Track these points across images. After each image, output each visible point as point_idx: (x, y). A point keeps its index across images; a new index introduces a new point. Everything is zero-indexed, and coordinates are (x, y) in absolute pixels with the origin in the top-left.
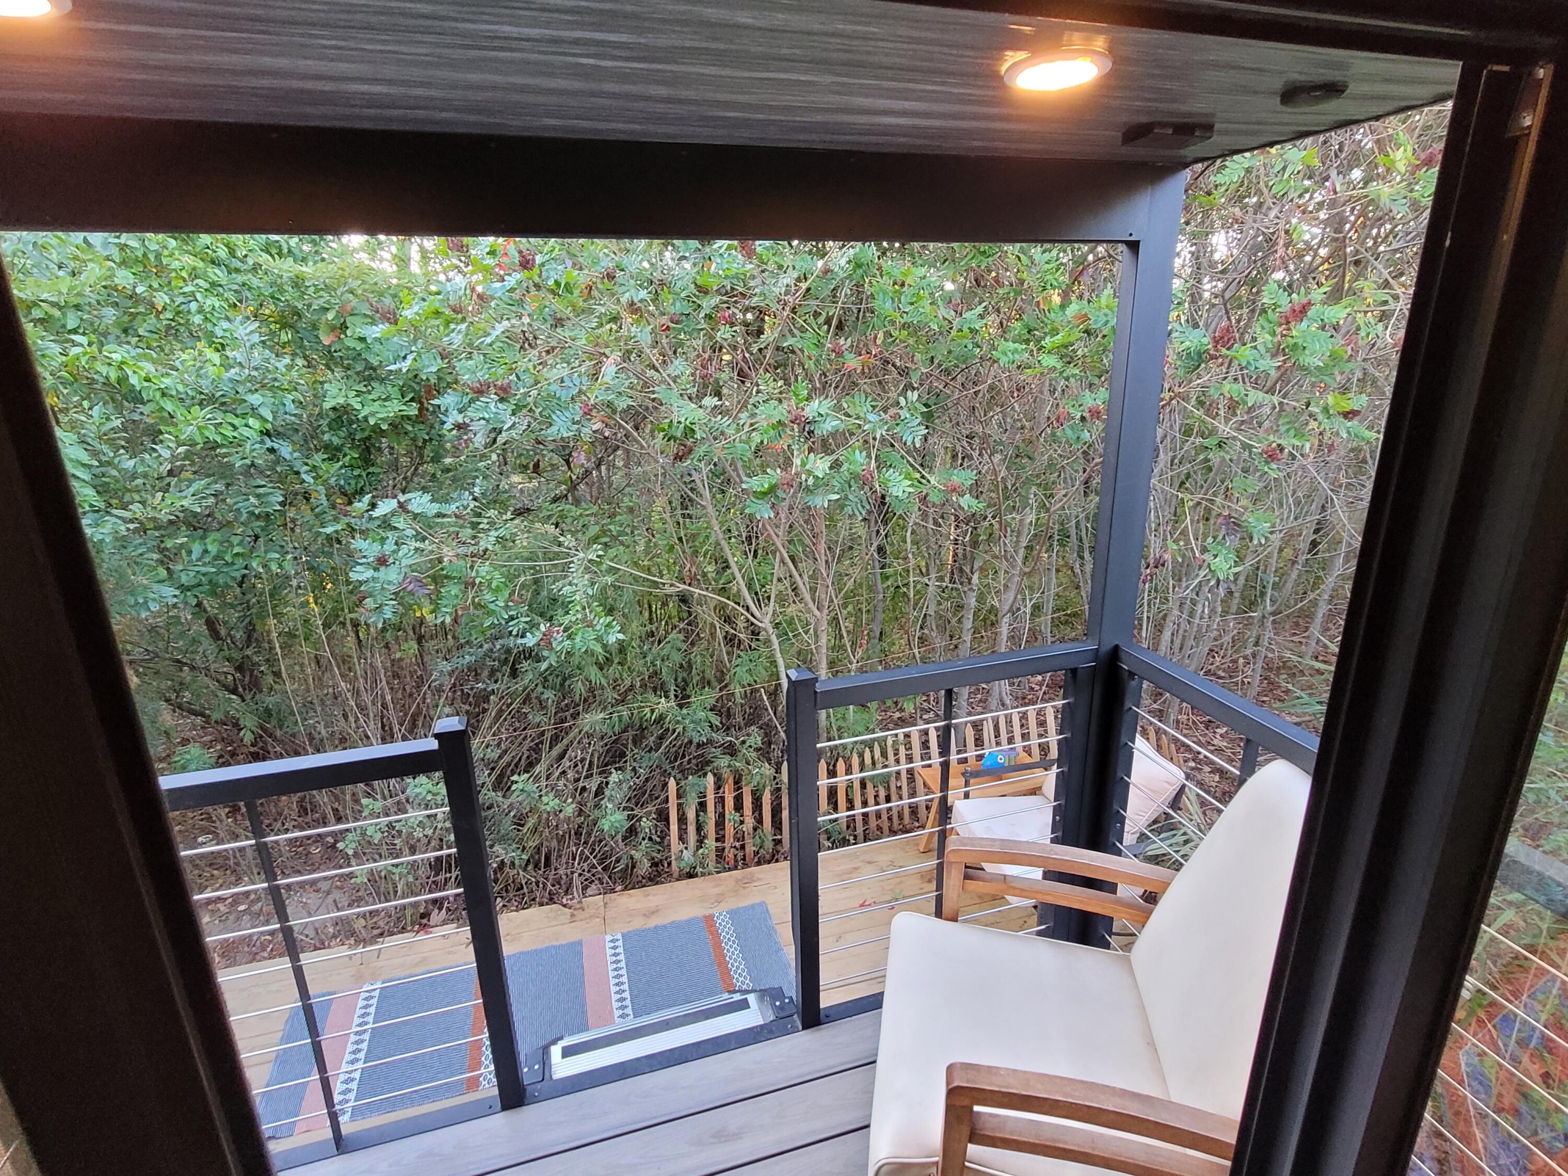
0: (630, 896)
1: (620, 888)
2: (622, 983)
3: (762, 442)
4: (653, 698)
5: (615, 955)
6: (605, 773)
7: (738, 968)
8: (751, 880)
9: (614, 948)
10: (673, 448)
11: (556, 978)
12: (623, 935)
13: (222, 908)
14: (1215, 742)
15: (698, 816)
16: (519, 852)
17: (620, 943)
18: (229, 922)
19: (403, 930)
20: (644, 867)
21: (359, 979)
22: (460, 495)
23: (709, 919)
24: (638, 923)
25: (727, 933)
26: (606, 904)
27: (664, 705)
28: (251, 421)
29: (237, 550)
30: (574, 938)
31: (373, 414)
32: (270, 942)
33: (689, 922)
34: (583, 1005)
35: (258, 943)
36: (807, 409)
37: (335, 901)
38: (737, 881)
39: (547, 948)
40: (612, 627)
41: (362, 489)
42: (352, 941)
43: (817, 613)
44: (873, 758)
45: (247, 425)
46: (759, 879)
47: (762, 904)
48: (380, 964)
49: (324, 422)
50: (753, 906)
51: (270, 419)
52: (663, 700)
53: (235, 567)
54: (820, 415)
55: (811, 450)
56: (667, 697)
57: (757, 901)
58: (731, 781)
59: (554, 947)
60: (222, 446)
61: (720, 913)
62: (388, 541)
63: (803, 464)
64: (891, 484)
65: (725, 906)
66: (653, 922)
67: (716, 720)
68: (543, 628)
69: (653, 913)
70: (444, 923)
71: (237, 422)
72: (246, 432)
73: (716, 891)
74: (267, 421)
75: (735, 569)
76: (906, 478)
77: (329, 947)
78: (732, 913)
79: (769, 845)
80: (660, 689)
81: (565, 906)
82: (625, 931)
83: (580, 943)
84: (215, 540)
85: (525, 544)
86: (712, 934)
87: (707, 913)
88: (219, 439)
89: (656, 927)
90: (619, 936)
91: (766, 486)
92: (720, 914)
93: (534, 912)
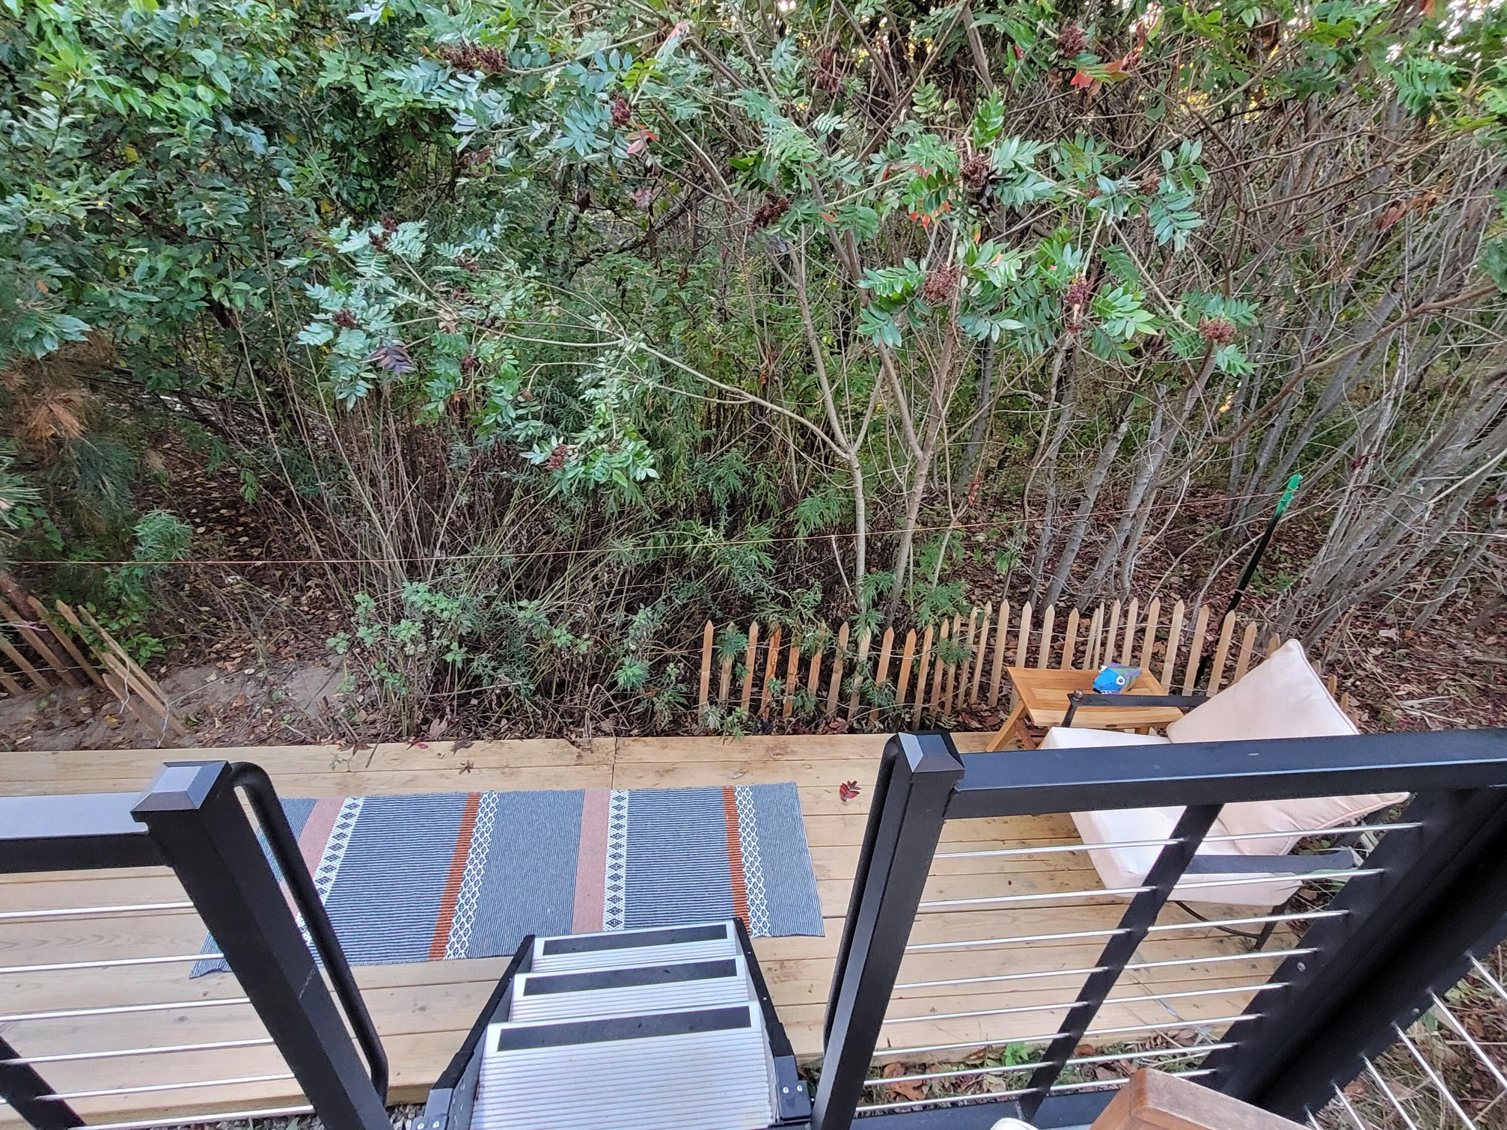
0: (647, 744)
1: (636, 731)
2: (620, 856)
3: (904, 208)
4: (697, 527)
5: (618, 817)
6: (631, 609)
7: (752, 864)
8: (784, 751)
9: (619, 808)
10: (758, 201)
11: (549, 833)
12: (631, 794)
13: (230, 668)
14: (1368, 666)
15: (734, 666)
16: (526, 680)
17: (625, 803)
18: (234, 685)
19: (398, 738)
20: (664, 718)
21: (344, 788)
22: (475, 232)
23: (729, 792)
24: (649, 782)
25: (747, 816)
26: (617, 749)
27: (711, 537)
28: (201, 90)
29: (195, 273)
30: (577, 786)
31: (379, 101)
32: (270, 716)
33: (705, 792)
34: (573, 875)
35: (258, 716)
36: (996, 155)
37: (325, 699)
38: (768, 749)
39: (545, 793)
40: (643, 458)
41: (373, 206)
42: (343, 742)
43: (919, 453)
44: (951, 629)
45: (195, 97)
46: (793, 752)
47: (792, 786)
48: (368, 775)
49: (324, 108)
50: (781, 786)
51: (229, 91)
52: (710, 531)
53: (192, 297)
54: (1018, 168)
55: (986, 234)
56: (715, 527)
57: (787, 780)
58: (779, 633)
59: (554, 793)
60: (152, 121)
61: (743, 787)
62: (354, 292)
63: (970, 258)
64: (1114, 314)
65: (750, 780)
66: (667, 783)
67: (768, 563)
68: (554, 442)
69: (668, 771)
70: (443, 737)
71: (179, 89)
72: (189, 105)
73: (742, 757)
74: (223, 92)
75: (822, 374)
76: (1145, 307)
77: (320, 743)
78: (758, 791)
79: (810, 707)
80: (709, 515)
81: (573, 743)
82: (634, 788)
83: (582, 793)
84: (168, 257)
85: (555, 313)
86: (729, 813)
87: (729, 784)
88: (149, 112)
89: (668, 791)
90: (626, 794)
91: (899, 290)
92: (743, 789)
93: (537, 744)
